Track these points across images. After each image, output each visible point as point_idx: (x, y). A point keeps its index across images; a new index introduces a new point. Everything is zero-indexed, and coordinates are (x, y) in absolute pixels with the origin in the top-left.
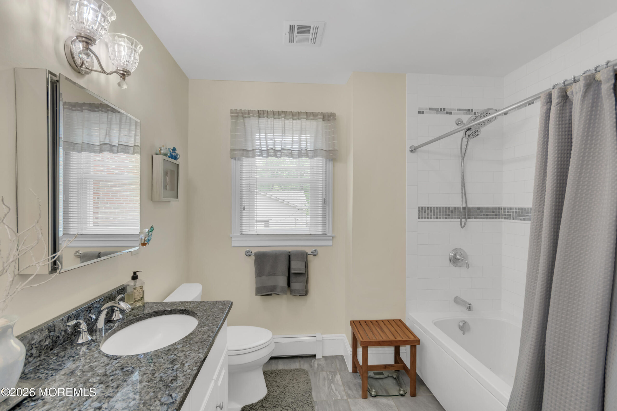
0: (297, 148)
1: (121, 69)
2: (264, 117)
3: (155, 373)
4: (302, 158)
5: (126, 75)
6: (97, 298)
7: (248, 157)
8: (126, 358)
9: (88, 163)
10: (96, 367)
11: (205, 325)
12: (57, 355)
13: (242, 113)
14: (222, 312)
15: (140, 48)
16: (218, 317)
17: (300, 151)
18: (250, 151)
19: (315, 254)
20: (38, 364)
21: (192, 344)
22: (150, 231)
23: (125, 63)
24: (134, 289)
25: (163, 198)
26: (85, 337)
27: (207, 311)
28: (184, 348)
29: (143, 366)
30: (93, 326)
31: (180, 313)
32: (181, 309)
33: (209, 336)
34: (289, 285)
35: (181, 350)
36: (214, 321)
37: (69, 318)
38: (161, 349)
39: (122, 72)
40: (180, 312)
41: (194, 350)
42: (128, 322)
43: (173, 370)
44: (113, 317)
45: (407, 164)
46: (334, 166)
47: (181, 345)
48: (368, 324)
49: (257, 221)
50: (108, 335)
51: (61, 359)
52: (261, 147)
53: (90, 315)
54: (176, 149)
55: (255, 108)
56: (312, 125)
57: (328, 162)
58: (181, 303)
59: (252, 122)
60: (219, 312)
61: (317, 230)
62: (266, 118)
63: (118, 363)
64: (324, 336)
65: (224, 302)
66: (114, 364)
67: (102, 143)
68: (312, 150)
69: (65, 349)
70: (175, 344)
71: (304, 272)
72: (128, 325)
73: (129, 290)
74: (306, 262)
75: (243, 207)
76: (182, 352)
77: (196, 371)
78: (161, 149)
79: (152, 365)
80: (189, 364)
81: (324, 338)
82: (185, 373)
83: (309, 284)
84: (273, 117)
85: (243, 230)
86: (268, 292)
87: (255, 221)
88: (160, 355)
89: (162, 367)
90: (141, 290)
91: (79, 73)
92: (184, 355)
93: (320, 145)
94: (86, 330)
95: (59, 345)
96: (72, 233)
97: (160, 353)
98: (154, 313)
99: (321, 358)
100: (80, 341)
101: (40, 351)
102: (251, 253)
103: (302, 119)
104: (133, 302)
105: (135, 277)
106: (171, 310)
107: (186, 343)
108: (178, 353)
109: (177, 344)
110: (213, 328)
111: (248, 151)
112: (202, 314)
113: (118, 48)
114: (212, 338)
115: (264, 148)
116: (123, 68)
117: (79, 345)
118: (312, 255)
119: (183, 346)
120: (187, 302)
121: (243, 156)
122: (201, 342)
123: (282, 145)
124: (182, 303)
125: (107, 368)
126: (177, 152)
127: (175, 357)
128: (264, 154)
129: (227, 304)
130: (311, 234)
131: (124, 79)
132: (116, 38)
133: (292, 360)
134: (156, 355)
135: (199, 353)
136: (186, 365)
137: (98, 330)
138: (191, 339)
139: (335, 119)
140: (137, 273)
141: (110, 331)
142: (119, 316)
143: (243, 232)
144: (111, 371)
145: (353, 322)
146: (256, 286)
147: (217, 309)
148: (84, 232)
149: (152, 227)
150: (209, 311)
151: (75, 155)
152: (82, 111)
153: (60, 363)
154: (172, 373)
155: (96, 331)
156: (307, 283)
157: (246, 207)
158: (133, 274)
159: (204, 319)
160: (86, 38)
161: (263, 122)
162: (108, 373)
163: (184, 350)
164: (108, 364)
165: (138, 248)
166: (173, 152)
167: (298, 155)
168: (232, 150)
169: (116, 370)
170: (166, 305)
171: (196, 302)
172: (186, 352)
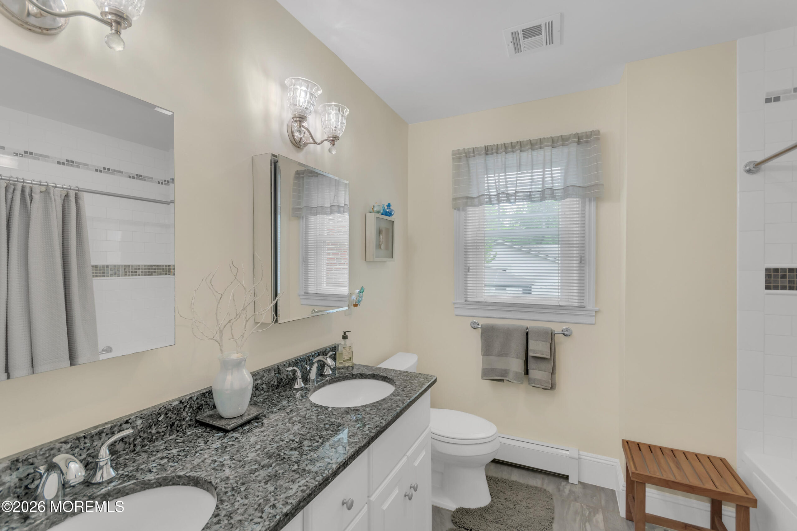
0: (539, 188)
1: (331, 136)
2: (493, 154)
3: (341, 426)
4: (546, 201)
5: (335, 141)
6: (314, 351)
7: (474, 206)
8: (323, 408)
9: (322, 225)
10: (300, 410)
11: (398, 395)
12: (279, 394)
13: (466, 153)
14: (421, 385)
15: (346, 111)
16: (415, 389)
17: (543, 191)
18: (476, 198)
19: (566, 334)
20: (266, 397)
21: (380, 409)
22: (360, 292)
23: (333, 129)
24: (344, 348)
25: (376, 257)
26: (299, 384)
27: (406, 382)
28: (372, 411)
29: (333, 418)
30: (307, 376)
31: (382, 380)
32: (383, 375)
33: (398, 406)
34: (527, 372)
35: (368, 413)
36: (409, 393)
37: (290, 365)
38: (352, 407)
39: (332, 139)
40: (382, 378)
41: (379, 415)
42: (336, 379)
43: (355, 427)
44: (325, 372)
45: (738, 195)
46: (597, 208)
47: (370, 408)
48: (653, 451)
49: (487, 286)
50: (318, 386)
51: (280, 398)
52: (490, 192)
53: (306, 366)
54: (391, 205)
55: (481, 143)
56: (560, 153)
57: (587, 203)
58: (384, 370)
59: (477, 163)
60: (417, 385)
61: (572, 301)
62: (495, 154)
63: (316, 410)
64: (581, 453)
65: (427, 376)
66: (313, 410)
67: (332, 205)
68: (562, 188)
69: (285, 391)
70: (365, 406)
71: (549, 357)
72: (336, 382)
73: (340, 348)
74: (551, 344)
75: (467, 268)
76: (368, 414)
77: (374, 434)
78: (374, 207)
79: (340, 419)
80: (370, 426)
81: (582, 457)
82: (363, 433)
83: (557, 375)
84: (504, 152)
85: (469, 296)
86: (498, 376)
87: (483, 285)
88: (349, 412)
89: (347, 423)
90: (350, 350)
91: (299, 147)
92: (369, 417)
93: (573, 181)
94: (300, 377)
95: (282, 386)
96: (310, 291)
97: (350, 410)
98: (359, 375)
99: (577, 483)
100: (296, 386)
101: (269, 388)
102: (478, 325)
103: (545, 148)
104: (342, 362)
105: (345, 337)
106: (374, 375)
107: (375, 407)
108: (364, 414)
109: (366, 406)
110: (405, 400)
111: (473, 198)
112: (400, 384)
113: (328, 116)
114: (399, 409)
115: (493, 192)
116: (332, 134)
117: (295, 389)
118: (562, 335)
119: (371, 409)
120: (391, 370)
121: (466, 205)
122: (389, 410)
123: (516, 187)
124: (386, 370)
125: (308, 412)
126: (391, 208)
127: (361, 417)
128: (494, 200)
129: (429, 378)
130: (560, 306)
131: (334, 145)
132: (327, 108)
133: (531, 474)
134: (346, 411)
135: (383, 419)
136: (367, 426)
137: (311, 381)
138: (381, 405)
139: (598, 139)
140: (347, 333)
141: (320, 383)
142: (329, 372)
143: (469, 299)
144: (309, 415)
145: (627, 442)
146: (482, 366)
147: (416, 382)
148: (319, 292)
149: (362, 288)
150: (409, 382)
151: (313, 218)
152: (317, 176)
153: (279, 400)
154: (353, 430)
155: (309, 381)
156: (553, 372)
157: (471, 268)
158: (343, 334)
159: (400, 388)
160: (300, 117)
161: (492, 160)
162: (307, 416)
163: (371, 413)
164: (309, 410)
165: (347, 308)
166: (388, 208)
167: (541, 197)
168: (455, 199)
169: (313, 416)
170: (371, 369)
171: (399, 371)
172: (372, 415)
